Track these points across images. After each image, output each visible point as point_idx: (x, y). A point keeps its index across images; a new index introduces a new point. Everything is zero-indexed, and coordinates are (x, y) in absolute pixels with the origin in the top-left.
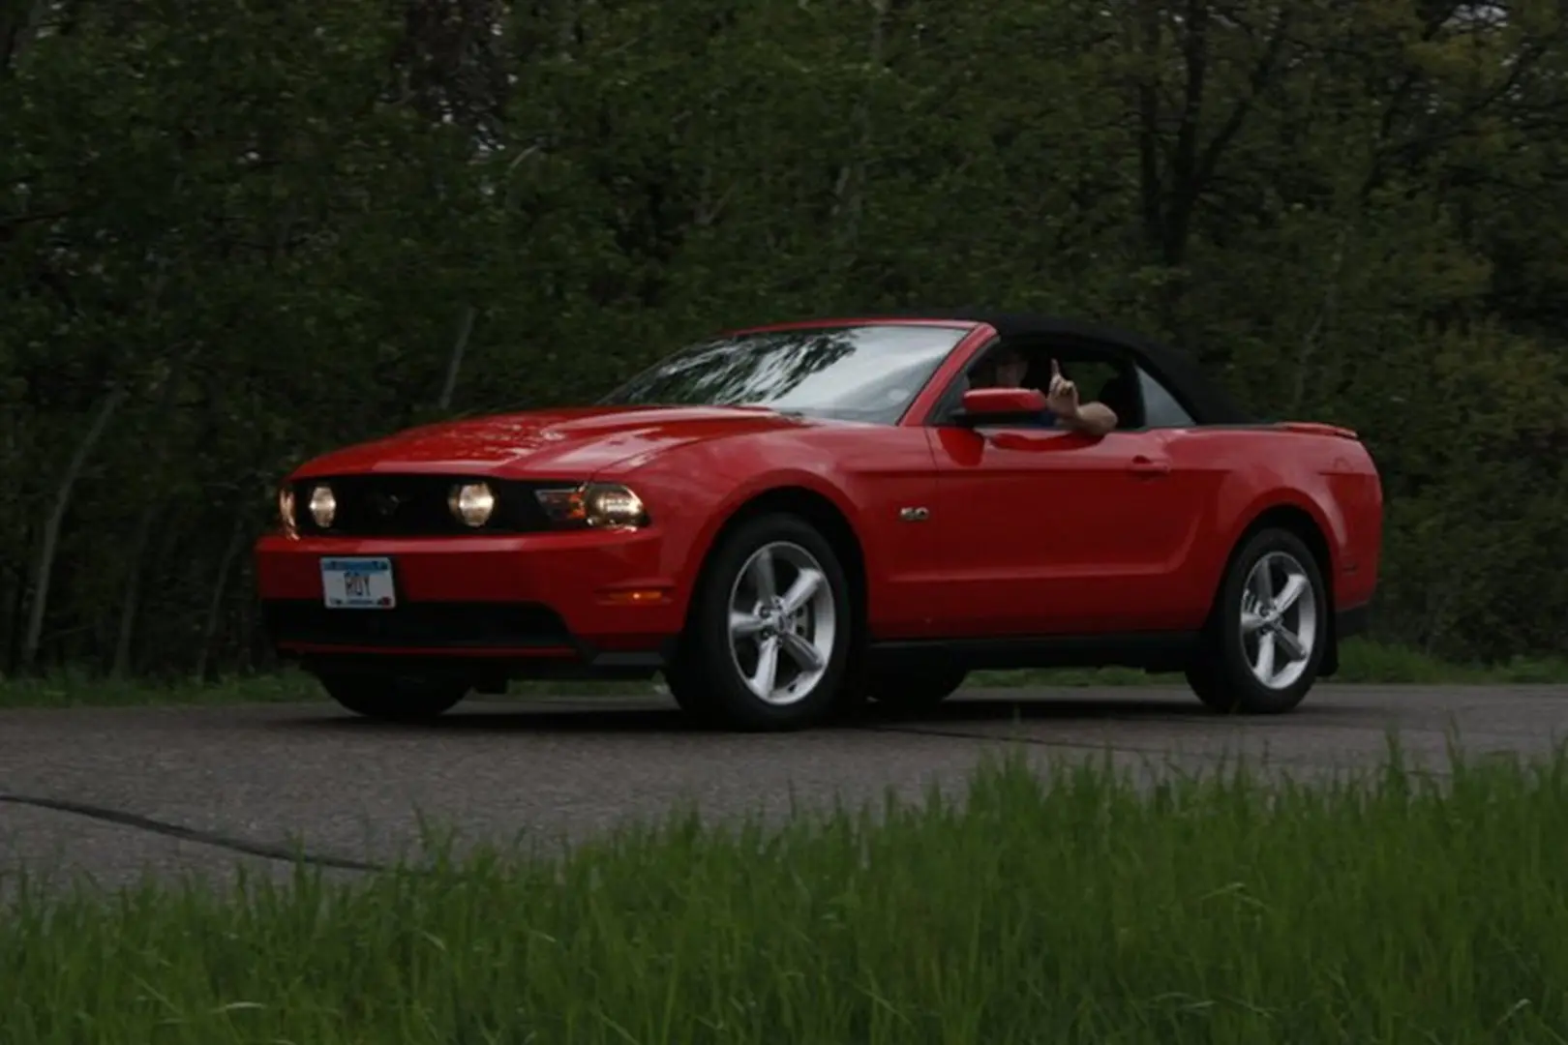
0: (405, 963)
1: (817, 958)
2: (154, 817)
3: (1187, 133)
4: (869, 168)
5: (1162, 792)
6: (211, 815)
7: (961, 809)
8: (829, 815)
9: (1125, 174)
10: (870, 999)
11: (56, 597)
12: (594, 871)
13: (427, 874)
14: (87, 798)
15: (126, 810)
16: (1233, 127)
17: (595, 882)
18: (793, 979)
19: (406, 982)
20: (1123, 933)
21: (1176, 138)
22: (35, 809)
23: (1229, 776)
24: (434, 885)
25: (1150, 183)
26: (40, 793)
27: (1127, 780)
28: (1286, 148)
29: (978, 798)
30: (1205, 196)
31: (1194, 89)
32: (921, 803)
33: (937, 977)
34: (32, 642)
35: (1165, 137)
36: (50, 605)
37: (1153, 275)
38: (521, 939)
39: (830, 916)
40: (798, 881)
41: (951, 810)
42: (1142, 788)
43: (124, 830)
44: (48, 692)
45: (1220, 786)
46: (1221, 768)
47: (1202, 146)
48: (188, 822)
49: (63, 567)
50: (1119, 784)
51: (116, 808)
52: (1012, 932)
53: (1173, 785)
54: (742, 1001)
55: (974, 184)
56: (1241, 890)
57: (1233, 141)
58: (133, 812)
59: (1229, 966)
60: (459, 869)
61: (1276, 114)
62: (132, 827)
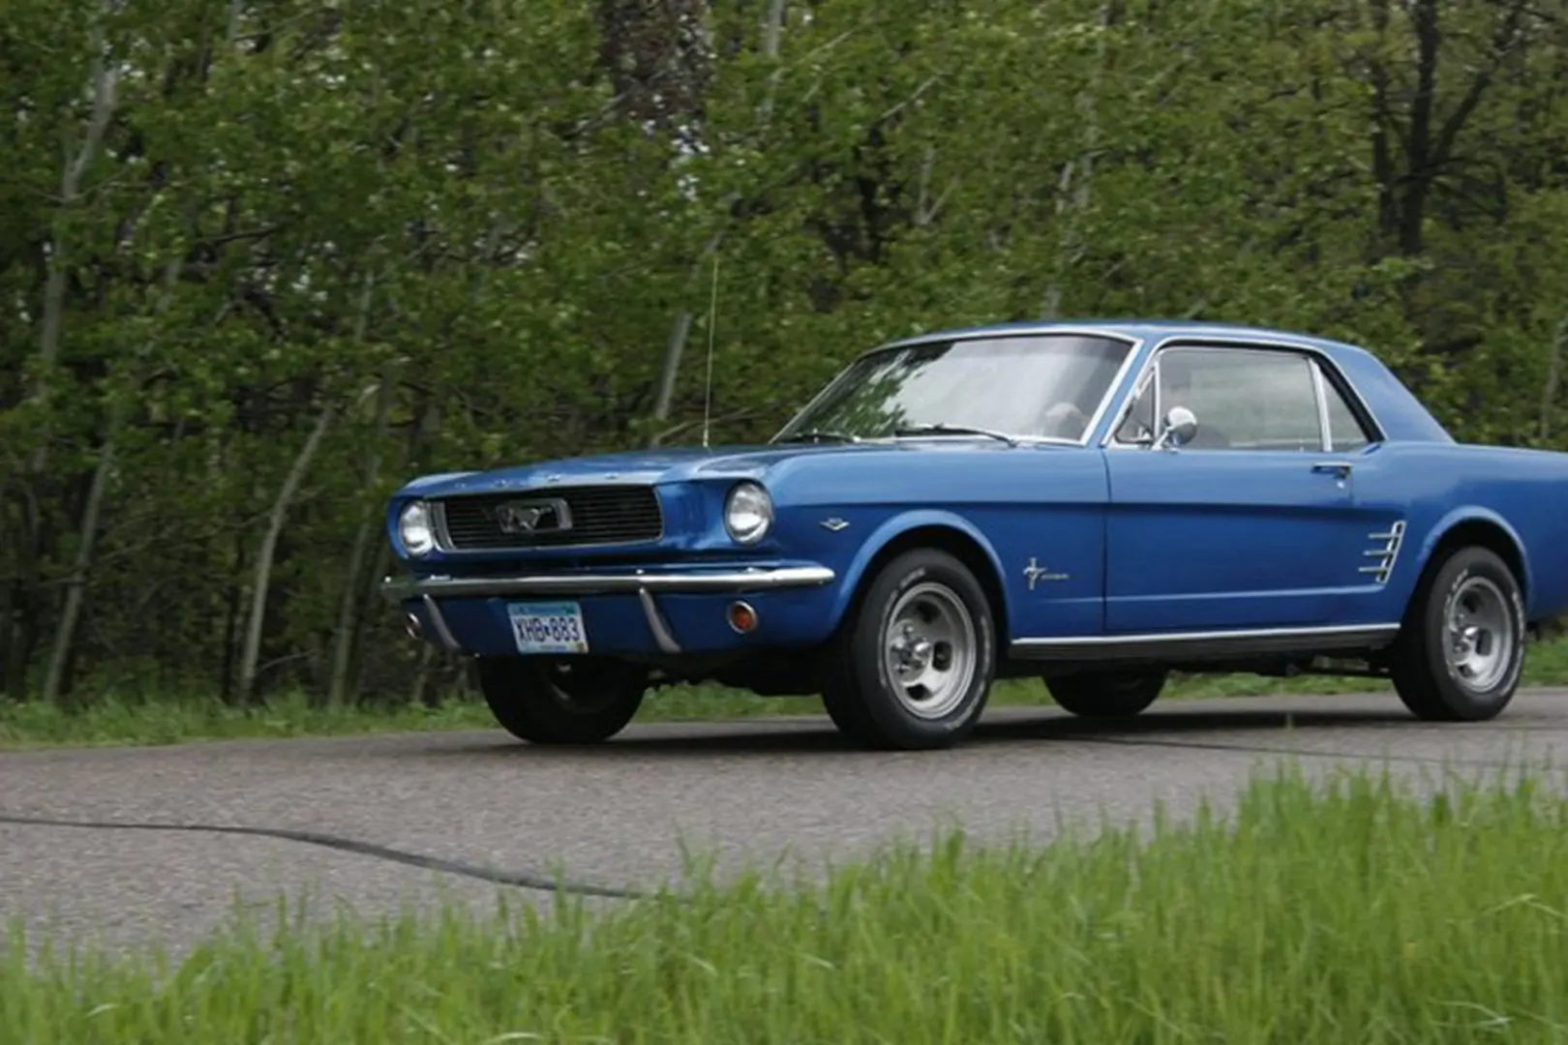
0: (672, 989)
1: (1095, 979)
2: (393, 847)
3: (1422, 111)
4: (1095, 161)
5: (1440, 804)
6: (452, 844)
7: (1232, 822)
8: (1096, 833)
9: (1351, 158)
10: (1151, 1020)
11: (272, 623)
12: (856, 894)
13: (689, 901)
14: (325, 829)
15: (364, 839)
16: (1469, 105)
17: (858, 905)
18: (1072, 1000)
19: (677, 1012)
20: (1410, 949)
21: (1407, 119)
22: (276, 841)
23: (1511, 785)
24: (696, 912)
25: (1382, 167)
26: (274, 824)
27: (1404, 790)
28: (1527, 125)
29: (1250, 813)
30: (1442, 179)
31: (1427, 67)
32: (1192, 818)
33: (1220, 995)
34: (248, 670)
35: (1399, 118)
36: (266, 632)
37: (1393, 266)
38: (792, 963)
39: (1108, 935)
40: (1073, 899)
41: (1223, 822)
42: (1420, 796)
43: (367, 860)
44: (269, 723)
45: (1502, 792)
46: (1501, 776)
47: (1436, 126)
48: (429, 851)
49: (276, 593)
50: (1396, 795)
51: (355, 838)
52: (1297, 949)
53: (1451, 793)
54: (1023, 1025)
55: (1203, 173)
56: (1532, 900)
57: (1471, 121)
58: (373, 842)
59: (1525, 982)
60: (720, 895)
61: (1516, 90)
62: (376, 858)
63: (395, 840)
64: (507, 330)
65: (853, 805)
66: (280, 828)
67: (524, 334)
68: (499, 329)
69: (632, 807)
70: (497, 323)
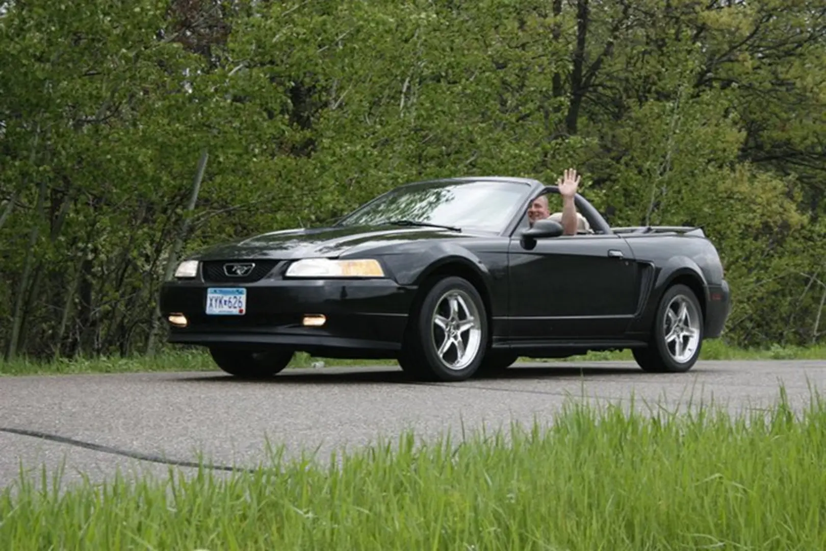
2: (78, 438)
3: (579, 59)
6: (109, 436)
14: (35, 428)
15: (59, 434)
21: (571, 64)
35: (565, 63)
47: (585, 68)
48: (97, 442)
51: (53, 433)
57: (603, 66)
58: (65, 436)
63: (77, 434)
64: (114, 161)
65: (323, 420)
66: (9, 427)
67: (123, 163)
68: (110, 161)
69: (202, 418)
70: (109, 157)
